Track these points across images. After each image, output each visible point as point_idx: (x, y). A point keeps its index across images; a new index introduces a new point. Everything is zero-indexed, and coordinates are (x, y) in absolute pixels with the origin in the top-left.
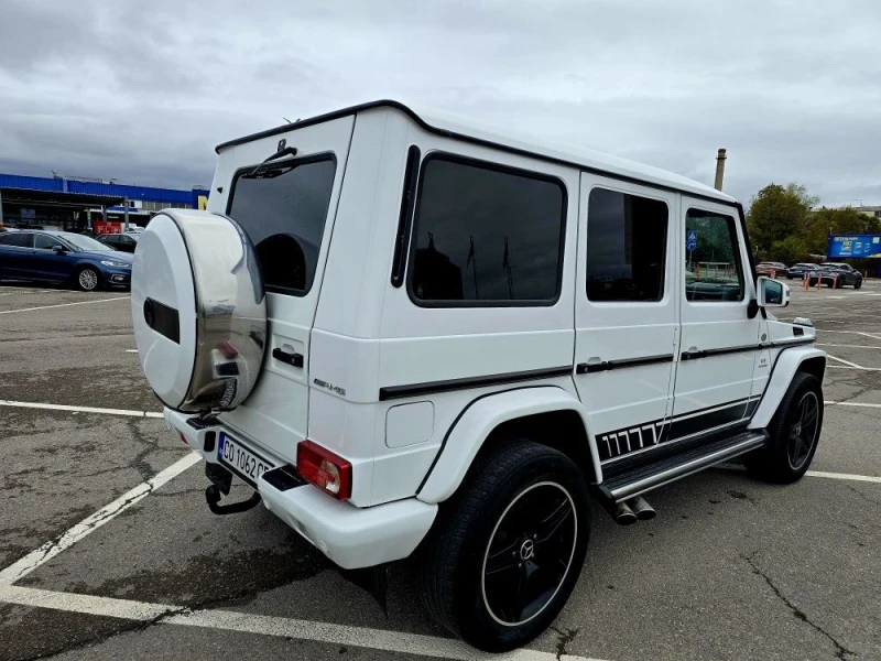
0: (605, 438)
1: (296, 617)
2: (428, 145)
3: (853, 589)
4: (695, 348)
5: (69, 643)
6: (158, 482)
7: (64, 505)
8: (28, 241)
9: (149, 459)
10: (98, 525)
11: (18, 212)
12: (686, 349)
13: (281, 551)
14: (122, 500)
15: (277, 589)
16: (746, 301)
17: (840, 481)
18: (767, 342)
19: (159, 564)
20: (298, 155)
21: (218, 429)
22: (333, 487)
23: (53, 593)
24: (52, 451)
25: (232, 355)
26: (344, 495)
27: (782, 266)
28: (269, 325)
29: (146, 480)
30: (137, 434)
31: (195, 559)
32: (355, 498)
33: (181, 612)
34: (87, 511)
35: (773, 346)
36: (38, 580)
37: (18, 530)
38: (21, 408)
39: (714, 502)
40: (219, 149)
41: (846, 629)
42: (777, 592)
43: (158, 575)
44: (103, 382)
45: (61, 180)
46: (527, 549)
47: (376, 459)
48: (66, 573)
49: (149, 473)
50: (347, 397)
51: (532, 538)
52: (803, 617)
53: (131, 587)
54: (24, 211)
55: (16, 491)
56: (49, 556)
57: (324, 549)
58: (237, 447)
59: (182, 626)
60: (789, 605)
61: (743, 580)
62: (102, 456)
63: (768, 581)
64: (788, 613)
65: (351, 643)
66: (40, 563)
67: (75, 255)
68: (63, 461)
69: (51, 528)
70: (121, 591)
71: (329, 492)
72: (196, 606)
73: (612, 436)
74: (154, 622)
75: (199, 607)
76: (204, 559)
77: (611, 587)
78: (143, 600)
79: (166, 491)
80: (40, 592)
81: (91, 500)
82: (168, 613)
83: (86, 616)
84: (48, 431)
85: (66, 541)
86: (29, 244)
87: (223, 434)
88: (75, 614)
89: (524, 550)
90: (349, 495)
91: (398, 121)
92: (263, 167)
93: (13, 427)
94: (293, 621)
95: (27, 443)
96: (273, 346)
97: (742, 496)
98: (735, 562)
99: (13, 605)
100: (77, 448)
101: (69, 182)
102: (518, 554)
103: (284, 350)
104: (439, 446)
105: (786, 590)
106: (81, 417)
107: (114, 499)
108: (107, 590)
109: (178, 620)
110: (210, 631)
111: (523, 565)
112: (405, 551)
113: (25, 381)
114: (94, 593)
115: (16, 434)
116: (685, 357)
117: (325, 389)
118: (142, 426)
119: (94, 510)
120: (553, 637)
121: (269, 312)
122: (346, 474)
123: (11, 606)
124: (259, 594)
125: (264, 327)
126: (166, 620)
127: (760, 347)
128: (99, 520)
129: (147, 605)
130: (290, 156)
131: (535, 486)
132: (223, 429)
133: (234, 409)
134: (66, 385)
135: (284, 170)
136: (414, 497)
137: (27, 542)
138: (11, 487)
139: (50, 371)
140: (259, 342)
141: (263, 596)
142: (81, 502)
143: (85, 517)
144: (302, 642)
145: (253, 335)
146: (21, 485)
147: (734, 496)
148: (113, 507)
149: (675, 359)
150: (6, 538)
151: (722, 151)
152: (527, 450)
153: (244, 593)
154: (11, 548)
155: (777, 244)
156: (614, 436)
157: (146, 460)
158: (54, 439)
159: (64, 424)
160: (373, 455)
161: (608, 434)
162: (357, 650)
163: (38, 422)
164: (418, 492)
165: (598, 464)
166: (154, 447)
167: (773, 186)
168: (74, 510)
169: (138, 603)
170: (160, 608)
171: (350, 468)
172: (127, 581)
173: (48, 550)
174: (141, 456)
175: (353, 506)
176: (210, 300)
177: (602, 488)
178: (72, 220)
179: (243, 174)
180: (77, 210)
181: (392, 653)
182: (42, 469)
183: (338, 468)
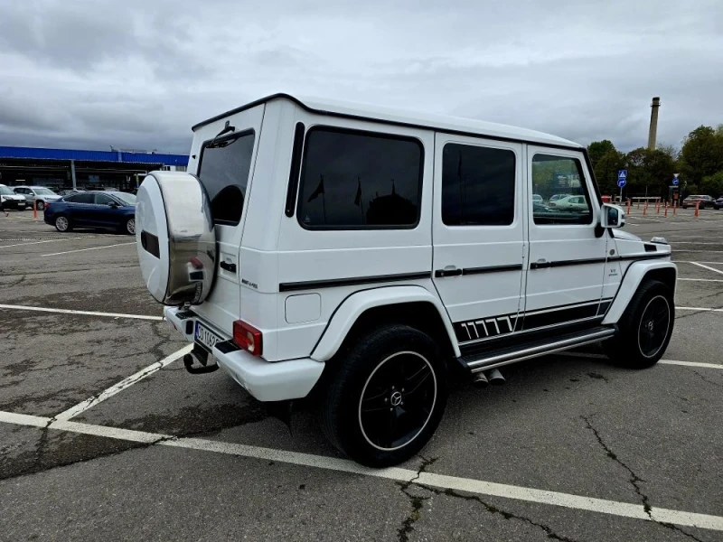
0: (463, 325)
1: (245, 444)
2: (309, 122)
3: (665, 441)
4: (544, 260)
5: (100, 454)
6: (166, 362)
7: (104, 376)
8: (91, 199)
9: (163, 348)
10: (124, 387)
11: (87, 178)
12: (534, 260)
13: (241, 405)
14: (142, 372)
15: (236, 428)
16: (594, 224)
17: (688, 368)
18: (615, 255)
19: (161, 411)
20: (236, 131)
21: (194, 319)
22: (251, 348)
23: (92, 426)
24: (99, 342)
25: (199, 266)
26: (258, 354)
27: (709, 198)
28: (218, 246)
29: (158, 361)
30: (156, 332)
31: (184, 409)
32: (265, 354)
33: (171, 439)
34: (118, 379)
35: (621, 259)
36: (84, 418)
37: (73, 389)
38: (81, 315)
39: (574, 381)
40: (194, 128)
41: (645, 466)
42: (600, 439)
43: (159, 418)
44: (137, 298)
45: (117, 153)
46: (396, 398)
47: (279, 330)
48: (101, 415)
49: (162, 356)
50: (259, 289)
51: (400, 390)
52: (613, 457)
53: (141, 424)
54: (91, 177)
55: (74, 366)
56: (92, 405)
57: (247, 388)
58: (205, 330)
59: (171, 447)
60: (606, 449)
61: (576, 432)
62: (132, 346)
63: (596, 433)
64: (603, 454)
65: (279, 459)
66: (86, 409)
67: (125, 208)
68: (105, 348)
69: (95, 389)
70: (134, 426)
71: (250, 352)
72: (180, 436)
73: (470, 324)
74: (153, 444)
75: (183, 436)
76: (190, 409)
77: (471, 433)
78: (148, 431)
79: (171, 367)
80: (84, 425)
81: (120, 372)
82: (163, 439)
83: (112, 440)
84: (97, 330)
85: (103, 397)
86: (92, 201)
87: (197, 322)
88: (105, 438)
89: (394, 399)
90: (261, 353)
91: (289, 107)
92: (215, 140)
93: (74, 327)
94: (242, 446)
95: (83, 337)
96: (221, 260)
97: (600, 377)
98: (575, 420)
99: (67, 432)
100: (116, 340)
101: (123, 154)
102: (389, 401)
103: (227, 262)
104: (326, 323)
105: (607, 439)
106: (120, 321)
107: (136, 372)
108: (126, 425)
109: (168, 443)
110: (188, 450)
111: (394, 410)
112: (303, 392)
113: (85, 298)
114: (118, 426)
115: (77, 331)
116: (534, 266)
117: (248, 285)
118: (160, 326)
119: (123, 378)
120: (419, 461)
121: (218, 237)
122: (259, 339)
123: (66, 432)
124: (223, 430)
125: (214, 248)
126: (161, 443)
127: (610, 260)
128: (125, 384)
129: (150, 434)
130: (230, 132)
131: (400, 353)
132: (197, 319)
133: (201, 303)
134: (113, 300)
135: (229, 142)
136: (309, 357)
137: (78, 396)
138: (71, 364)
139: (103, 291)
140: (212, 258)
141: (225, 432)
142: (114, 374)
143: (117, 383)
144: (246, 458)
145: (209, 253)
146: (78, 363)
147: (591, 377)
148: (135, 377)
149: (525, 267)
150: (66, 394)
151: (656, 100)
152: (394, 329)
153: (213, 429)
154: (68, 400)
155: (706, 179)
156: (472, 324)
157: (160, 348)
158: (100, 335)
159: (108, 325)
160: (277, 327)
161: (466, 322)
162: (281, 464)
163: (91, 324)
164: (311, 353)
165: (456, 345)
166: (167, 339)
167: (702, 128)
168: (110, 378)
169: (145, 433)
170: (158, 436)
171: (261, 335)
172: (140, 420)
173: (92, 401)
174: (158, 345)
175: (264, 361)
176: (178, 230)
177: (460, 361)
178: (126, 183)
179: (207, 145)
180: (129, 175)
181: (304, 466)
182: (92, 353)
183: (253, 335)
